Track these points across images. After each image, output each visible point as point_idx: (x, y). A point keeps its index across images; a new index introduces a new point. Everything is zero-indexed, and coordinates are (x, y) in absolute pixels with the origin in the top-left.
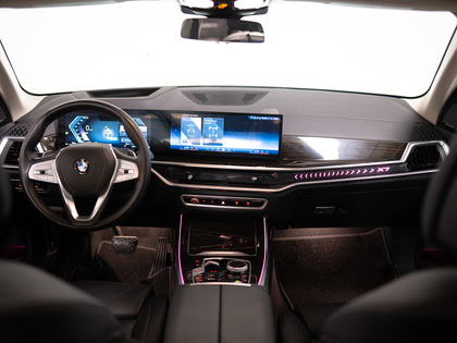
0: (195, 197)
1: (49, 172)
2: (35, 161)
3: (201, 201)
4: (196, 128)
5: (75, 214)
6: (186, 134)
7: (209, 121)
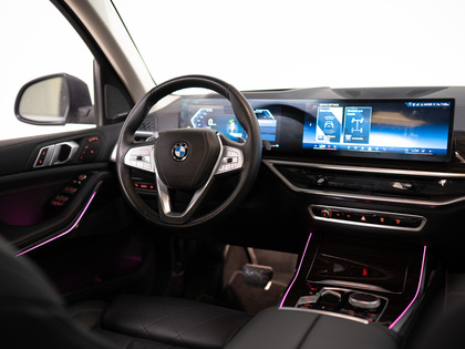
0: (327, 208)
1: (147, 158)
2: (133, 145)
3: (334, 215)
4: (335, 121)
5: (167, 208)
6: (322, 128)
7: (352, 111)
